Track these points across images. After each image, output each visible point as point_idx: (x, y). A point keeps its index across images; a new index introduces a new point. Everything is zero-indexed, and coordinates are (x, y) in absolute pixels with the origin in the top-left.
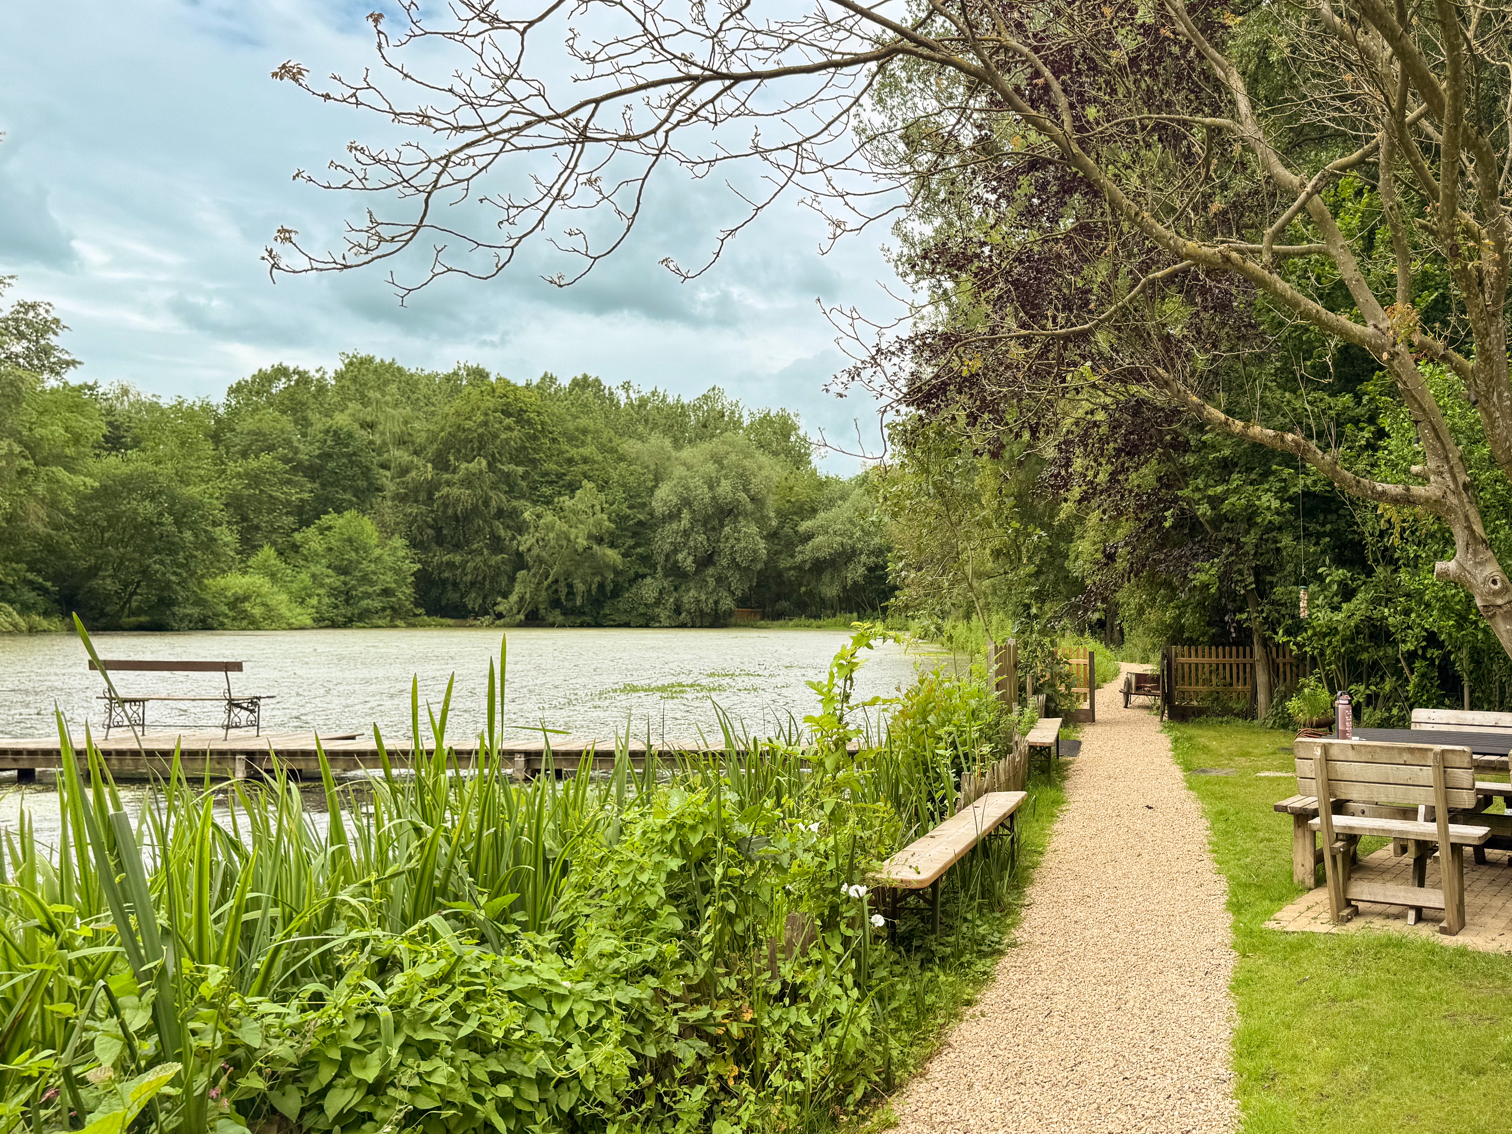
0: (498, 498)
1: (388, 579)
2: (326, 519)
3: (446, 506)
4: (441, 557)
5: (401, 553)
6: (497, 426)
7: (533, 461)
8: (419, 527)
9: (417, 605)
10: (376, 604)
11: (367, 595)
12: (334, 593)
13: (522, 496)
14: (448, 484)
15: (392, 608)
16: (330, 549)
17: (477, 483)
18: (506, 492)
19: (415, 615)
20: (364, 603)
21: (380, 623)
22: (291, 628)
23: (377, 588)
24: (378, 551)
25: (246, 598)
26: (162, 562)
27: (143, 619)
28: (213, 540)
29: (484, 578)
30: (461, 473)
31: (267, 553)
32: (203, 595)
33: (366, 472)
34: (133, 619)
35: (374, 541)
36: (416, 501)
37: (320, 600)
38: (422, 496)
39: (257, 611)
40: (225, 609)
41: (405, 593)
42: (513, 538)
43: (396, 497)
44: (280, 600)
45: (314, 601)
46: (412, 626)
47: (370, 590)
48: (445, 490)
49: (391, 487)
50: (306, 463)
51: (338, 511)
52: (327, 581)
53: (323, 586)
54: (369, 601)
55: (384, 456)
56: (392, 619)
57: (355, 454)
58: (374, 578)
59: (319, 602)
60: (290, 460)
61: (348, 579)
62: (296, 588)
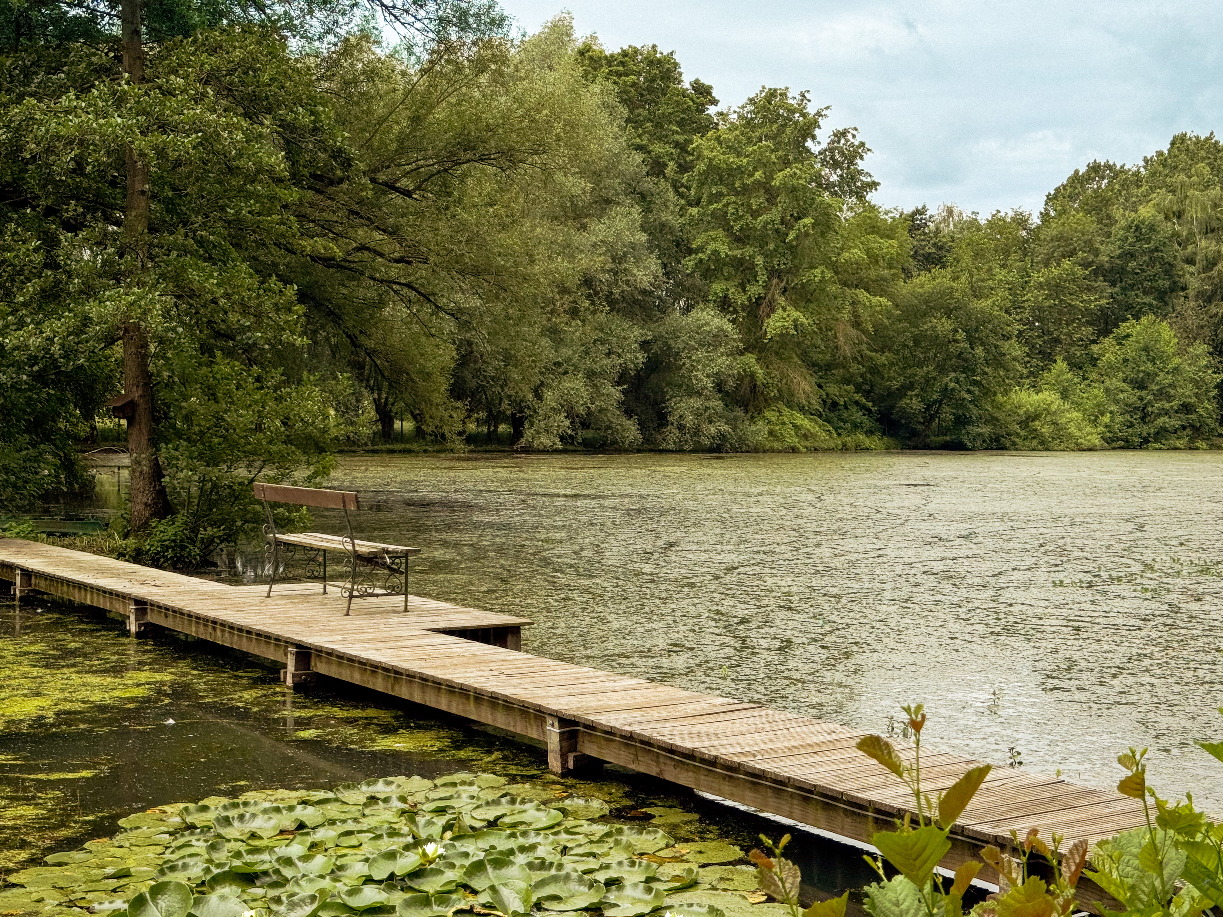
1: (1188, 394)
2: (1124, 328)
5: (1203, 362)
10: (1174, 422)
11: (1165, 412)
12: (1130, 409)
15: (1192, 426)
16: (1126, 361)
20: (1162, 421)
21: (1178, 444)
22: (1080, 449)
23: (1175, 403)
24: (1176, 361)
25: (1036, 417)
26: (958, 381)
27: (946, 440)
28: (1003, 355)
31: (1062, 366)
32: (996, 414)
33: (1169, 269)
35: (1173, 348)
37: (1114, 417)
39: (1046, 430)
40: (1017, 429)
41: (1209, 410)
43: (1200, 294)
44: (1071, 418)
45: (1107, 419)
46: (1214, 448)
47: (1167, 406)
49: (1194, 283)
50: (1107, 265)
51: (1137, 317)
52: (1121, 396)
53: (1117, 402)
54: (1166, 419)
55: (1190, 248)
56: (1192, 440)
57: (1156, 249)
58: (1172, 392)
59: (1112, 420)
60: (1090, 264)
61: (1144, 393)
62: (1089, 404)
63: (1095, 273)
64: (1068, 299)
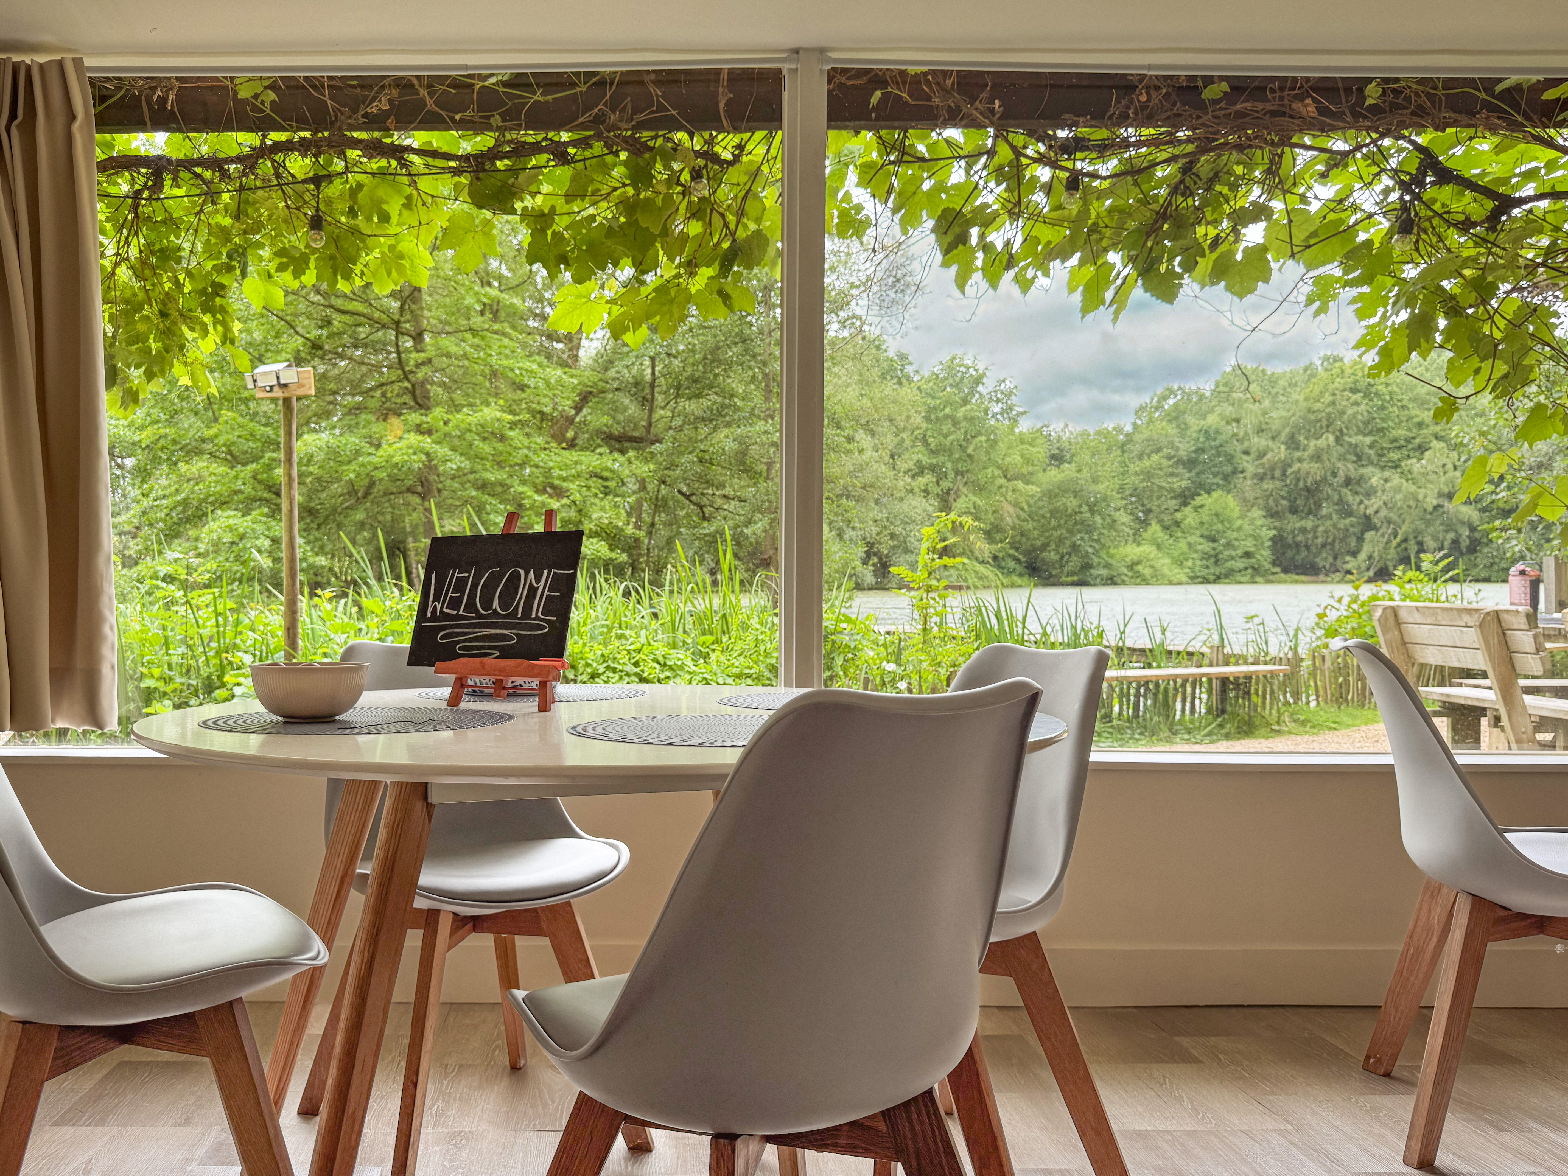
0: (1347, 468)
1: (1248, 545)
2: (1199, 501)
3: (1298, 480)
4: (1294, 523)
5: (1259, 522)
6: (1344, 403)
7: (1382, 430)
8: (1275, 500)
9: (1274, 564)
10: (1240, 564)
11: (1232, 558)
12: (1206, 556)
13: (1371, 463)
14: (1300, 460)
15: (1253, 568)
16: (1202, 523)
17: (1325, 457)
18: (1354, 462)
19: (1273, 573)
20: (1229, 564)
21: (1242, 579)
22: (1171, 583)
23: (1240, 552)
24: (1239, 523)
25: (1139, 563)
26: (1082, 539)
27: (1075, 578)
28: (1114, 521)
29: (1334, 541)
30: (1311, 450)
31: (1155, 528)
32: (1110, 561)
33: (1230, 458)
34: (1069, 579)
35: (1236, 513)
36: (1273, 478)
37: (1195, 562)
38: (1278, 473)
39: (1147, 572)
40: (1125, 571)
41: (1264, 555)
42: (1361, 502)
43: (1255, 475)
44: (1164, 563)
45: (1190, 563)
46: (1269, 582)
47: (1233, 553)
48: (1296, 466)
49: (1251, 469)
50: (1185, 458)
51: (1209, 493)
52: (1200, 547)
53: (1196, 552)
54: (1233, 562)
55: (1246, 444)
56: (1253, 576)
57: (1221, 446)
58: (1236, 543)
59: (1194, 564)
60: (1173, 457)
61: (1215, 545)
62: (1176, 554)
63: (1177, 462)
64: (1157, 481)
